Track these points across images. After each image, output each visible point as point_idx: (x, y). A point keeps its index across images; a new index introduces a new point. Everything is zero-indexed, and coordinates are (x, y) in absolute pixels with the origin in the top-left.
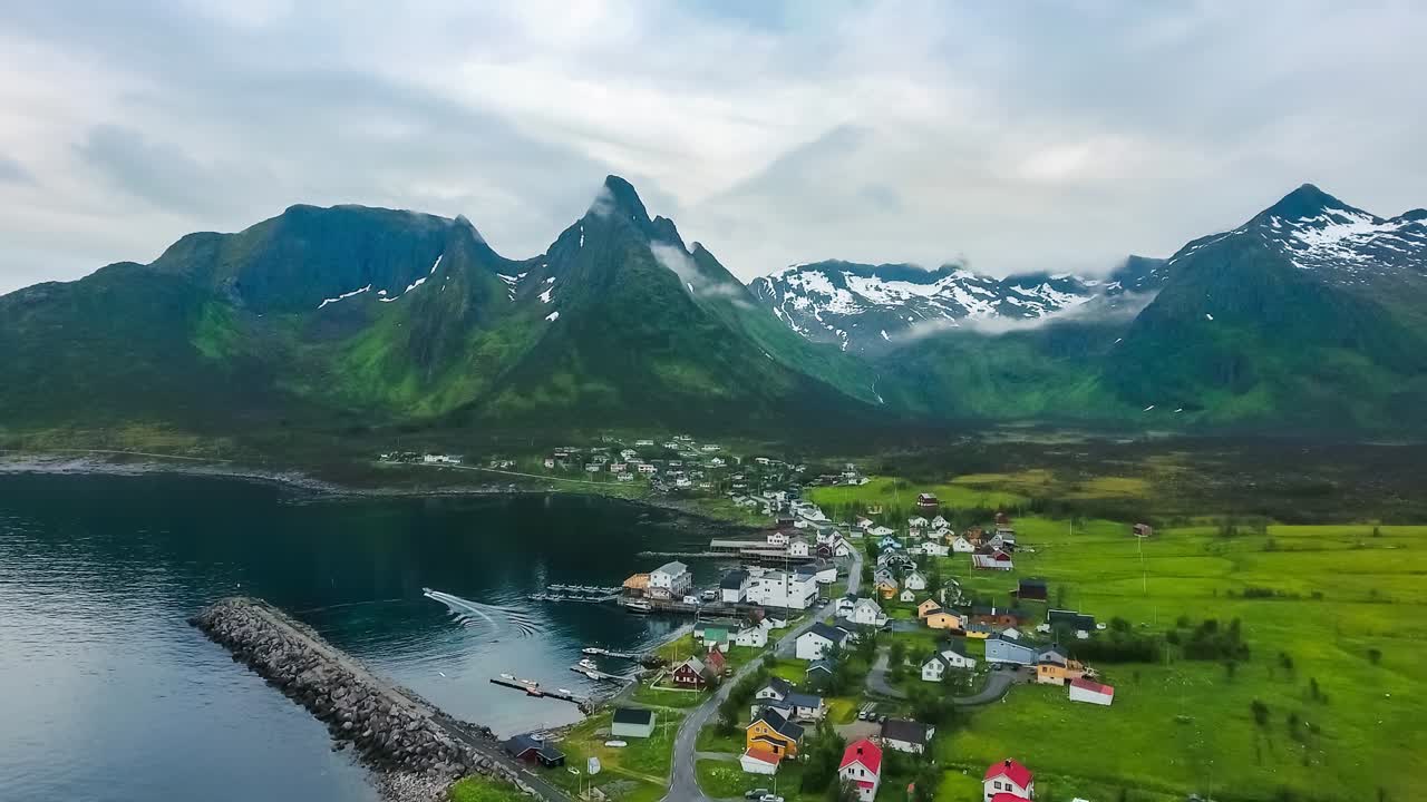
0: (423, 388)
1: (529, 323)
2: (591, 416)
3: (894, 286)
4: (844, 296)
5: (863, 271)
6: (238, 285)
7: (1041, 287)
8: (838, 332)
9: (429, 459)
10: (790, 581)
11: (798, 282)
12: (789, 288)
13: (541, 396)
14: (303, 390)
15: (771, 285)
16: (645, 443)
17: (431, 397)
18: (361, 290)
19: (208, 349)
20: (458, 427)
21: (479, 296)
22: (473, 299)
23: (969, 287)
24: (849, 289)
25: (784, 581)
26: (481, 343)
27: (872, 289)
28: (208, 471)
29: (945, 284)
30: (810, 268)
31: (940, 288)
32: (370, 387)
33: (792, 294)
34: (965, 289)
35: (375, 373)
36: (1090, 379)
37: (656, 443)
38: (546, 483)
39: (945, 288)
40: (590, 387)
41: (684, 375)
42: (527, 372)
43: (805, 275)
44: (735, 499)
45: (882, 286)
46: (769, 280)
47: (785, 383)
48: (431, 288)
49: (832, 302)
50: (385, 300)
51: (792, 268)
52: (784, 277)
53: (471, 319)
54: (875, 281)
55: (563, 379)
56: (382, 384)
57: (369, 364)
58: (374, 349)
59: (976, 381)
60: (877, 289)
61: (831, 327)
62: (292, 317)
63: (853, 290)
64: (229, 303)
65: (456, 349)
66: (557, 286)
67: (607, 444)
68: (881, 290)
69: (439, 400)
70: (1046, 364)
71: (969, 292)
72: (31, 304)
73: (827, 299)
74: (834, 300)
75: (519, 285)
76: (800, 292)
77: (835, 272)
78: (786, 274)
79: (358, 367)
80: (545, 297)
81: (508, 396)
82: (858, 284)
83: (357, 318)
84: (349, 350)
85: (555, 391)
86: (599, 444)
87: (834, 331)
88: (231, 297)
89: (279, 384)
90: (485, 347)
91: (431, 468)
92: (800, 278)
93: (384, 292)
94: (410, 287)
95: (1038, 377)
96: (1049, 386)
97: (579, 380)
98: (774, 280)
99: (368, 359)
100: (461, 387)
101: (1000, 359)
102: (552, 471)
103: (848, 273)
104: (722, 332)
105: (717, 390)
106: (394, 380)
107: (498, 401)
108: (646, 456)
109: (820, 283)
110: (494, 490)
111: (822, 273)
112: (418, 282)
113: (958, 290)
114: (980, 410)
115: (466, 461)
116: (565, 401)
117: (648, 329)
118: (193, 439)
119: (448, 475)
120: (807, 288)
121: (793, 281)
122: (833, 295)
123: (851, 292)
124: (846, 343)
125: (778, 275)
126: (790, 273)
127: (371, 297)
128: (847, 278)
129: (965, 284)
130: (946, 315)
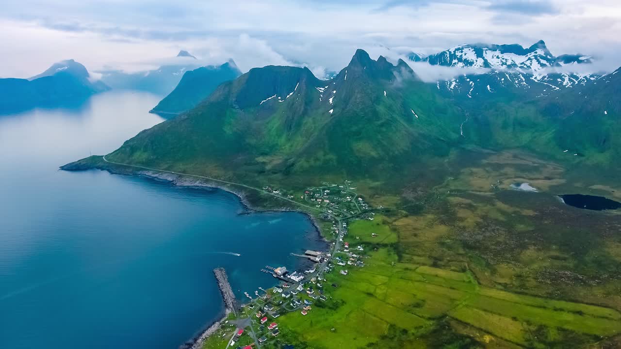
0: (288, 140)
1: (324, 114)
3: (506, 56)
4: (480, 61)
5: (493, 48)
6: (236, 101)
8: (471, 83)
11: (460, 54)
12: (456, 57)
13: (312, 162)
14: (252, 142)
15: (448, 56)
16: (335, 185)
18: (273, 97)
19: (228, 130)
21: (309, 102)
22: (306, 104)
24: (483, 58)
27: (495, 57)
29: (530, 56)
30: (468, 46)
31: (527, 58)
32: (273, 139)
33: (456, 61)
34: (538, 61)
35: (275, 133)
37: (338, 185)
39: (529, 58)
40: (328, 156)
41: (363, 147)
43: (465, 50)
45: (500, 56)
46: (448, 53)
48: (294, 97)
50: (280, 101)
51: (460, 46)
52: (455, 52)
53: (305, 113)
54: (498, 53)
55: (320, 154)
56: (277, 137)
57: (273, 130)
58: (275, 122)
60: (498, 57)
61: (468, 80)
62: (252, 110)
63: (485, 58)
65: (299, 125)
66: (335, 96)
68: (499, 58)
69: (291, 146)
71: (539, 63)
73: (472, 64)
74: (475, 64)
75: (324, 92)
76: (460, 60)
78: (456, 50)
79: (270, 130)
80: (331, 100)
81: (303, 161)
82: (489, 55)
83: (270, 109)
84: (268, 123)
85: (316, 159)
88: (234, 105)
89: (247, 141)
92: (462, 52)
93: (280, 98)
94: (288, 96)
97: (325, 154)
98: (450, 53)
99: (273, 127)
103: (486, 49)
105: (373, 153)
106: (279, 136)
107: (299, 163)
108: (331, 194)
109: (471, 55)
111: (473, 49)
112: (290, 94)
113: (534, 61)
115: (282, 194)
116: (318, 164)
117: (354, 128)
120: (464, 57)
121: (458, 54)
122: (475, 62)
123: (484, 60)
124: (472, 89)
125: (452, 50)
126: (458, 49)
127: (276, 100)
128: (484, 52)
129: (538, 58)
130: (521, 77)
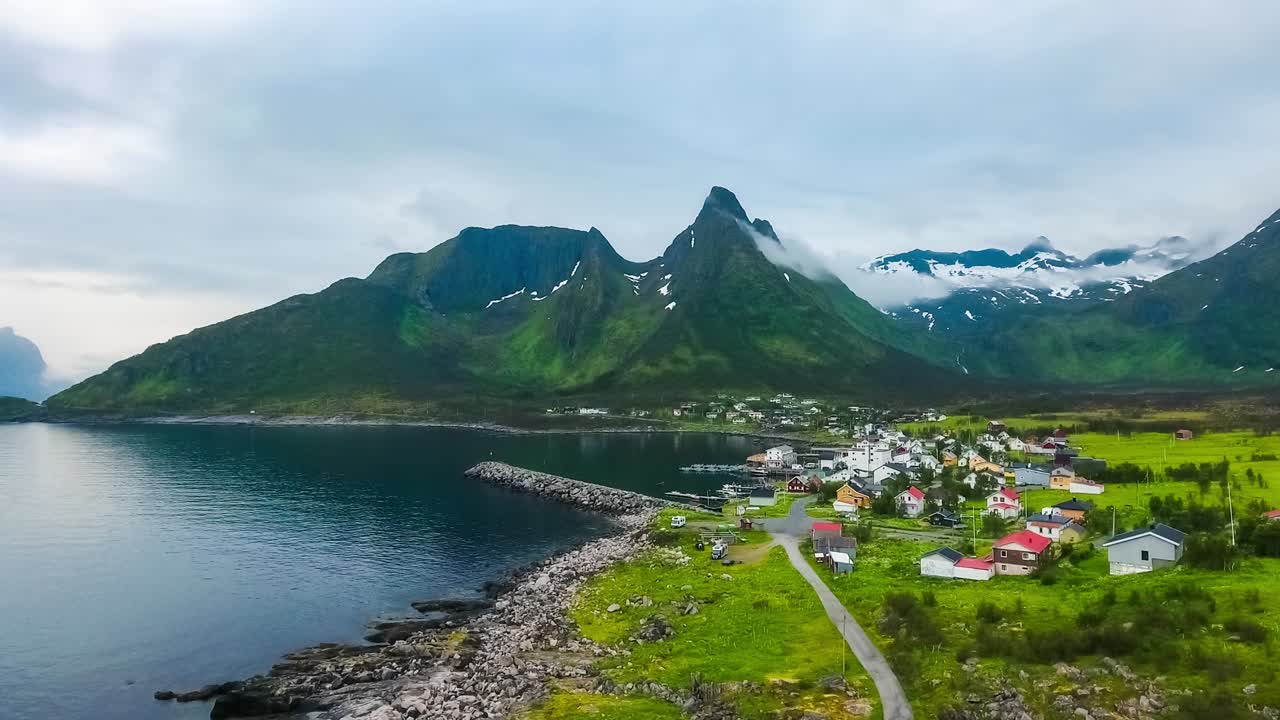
0: (569, 367)
1: (652, 313)
2: (708, 380)
3: (977, 270)
5: (947, 259)
6: (428, 292)
7: (1125, 264)
8: (924, 314)
9: (583, 411)
10: (872, 451)
13: (666, 365)
14: (477, 370)
16: (753, 399)
17: (575, 375)
18: (517, 293)
19: (410, 340)
20: (602, 388)
21: (611, 292)
22: (606, 295)
23: (1052, 267)
25: (867, 452)
26: (613, 330)
27: (956, 274)
28: (422, 424)
29: (1028, 266)
30: (896, 258)
31: (1022, 270)
32: (528, 367)
34: (1048, 269)
35: (531, 356)
36: (1178, 344)
37: (763, 399)
38: (676, 426)
39: (1028, 269)
40: (707, 357)
41: (784, 348)
42: (653, 348)
43: (891, 265)
44: (830, 431)
45: (965, 271)
47: (873, 353)
48: (570, 287)
50: (537, 299)
53: (605, 311)
54: (958, 267)
55: (684, 352)
56: (537, 364)
57: (526, 350)
58: (530, 337)
59: (1059, 350)
60: (961, 274)
61: (917, 311)
62: (467, 316)
63: (937, 276)
64: (422, 306)
65: (594, 334)
66: (673, 281)
67: (721, 400)
68: (964, 275)
69: (582, 376)
70: (1130, 332)
72: (289, 311)
75: (641, 282)
77: (919, 261)
78: (873, 265)
79: (517, 352)
80: (664, 290)
81: (640, 367)
82: (941, 270)
83: (516, 315)
84: (510, 339)
85: (676, 361)
86: (716, 400)
87: (921, 312)
88: (422, 302)
89: (461, 366)
90: (618, 332)
91: (586, 417)
92: (886, 268)
93: (535, 293)
94: (556, 288)
95: (1122, 345)
96: (1134, 353)
97: (696, 353)
99: (526, 346)
100: (599, 364)
101: (1084, 329)
102: (680, 418)
103: (932, 261)
104: (816, 312)
105: (813, 359)
106: (546, 362)
107: (633, 370)
108: (755, 407)
110: (635, 430)
111: (908, 263)
112: (561, 284)
113: (1040, 271)
114: (1063, 376)
115: (612, 412)
116: (684, 369)
117: (752, 310)
118: (407, 404)
119: (599, 421)
124: (932, 324)
127: (527, 297)
128: (931, 266)
129: (1047, 265)
130: (1028, 294)
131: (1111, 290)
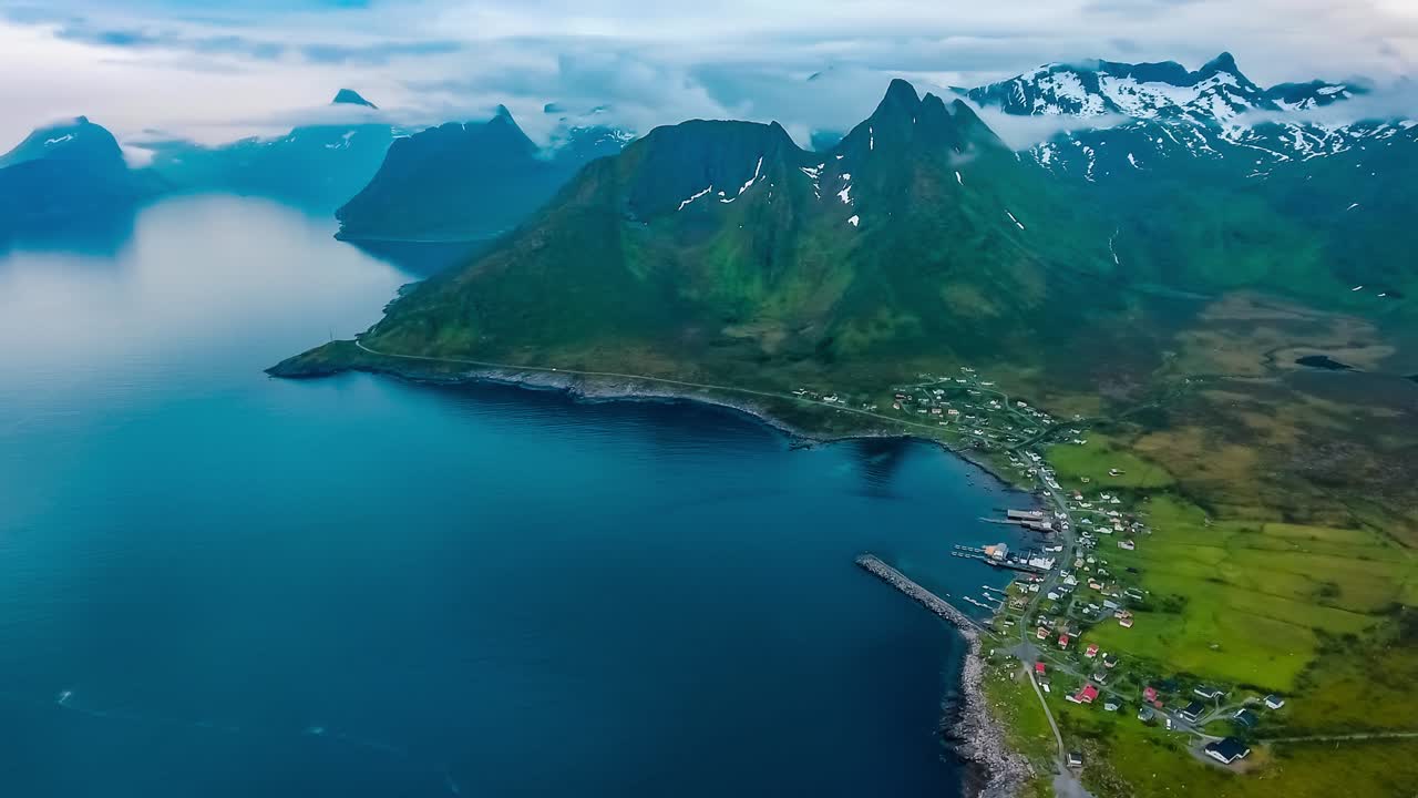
3: (1149, 88)
4: (1095, 101)
5: (1119, 71)
7: (1306, 102)
8: (1086, 149)
11: (1049, 86)
12: (1039, 93)
15: (1021, 90)
18: (705, 192)
23: (1229, 95)
24: (1101, 94)
27: (1126, 92)
29: (1204, 88)
30: (1063, 69)
31: (1198, 92)
33: (1042, 102)
34: (1225, 98)
39: (1203, 94)
43: (1058, 77)
45: (1137, 88)
46: (1020, 83)
49: (1082, 110)
50: (725, 201)
51: (1044, 69)
52: (1035, 81)
54: (1129, 82)
60: (1132, 92)
61: (1078, 143)
63: (1106, 94)
66: (853, 186)
68: (1134, 94)
71: (1228, 102)
73: (1077, 107)
74: (1085, 108)
76: (1050, 99)
77: (1088, 73)
78: (1038, 76)
80: (845, 196)
82: (1111, 87)
87: (1081, 147)
92: (1051, 81)
93: (722, 194)
94: (742, 189)
98: (1025, 83)
103: (1102, 72)
109: (1071, 88)
111: (1075, 75)
112: (747, 184)
113: (1216, 99)
120: (1058, 93)
121: (1044, 86)
122: (1084, 102)
123: (1103, 98)
124: (1092, 164)
125: (1029, 77)
126: (1043, 75)
127: (713, 198)
128: (1100, 80)
129: (1225, 92)
130: (1197, 134)
131: (1283, 139)
